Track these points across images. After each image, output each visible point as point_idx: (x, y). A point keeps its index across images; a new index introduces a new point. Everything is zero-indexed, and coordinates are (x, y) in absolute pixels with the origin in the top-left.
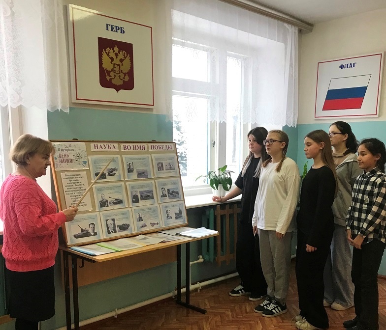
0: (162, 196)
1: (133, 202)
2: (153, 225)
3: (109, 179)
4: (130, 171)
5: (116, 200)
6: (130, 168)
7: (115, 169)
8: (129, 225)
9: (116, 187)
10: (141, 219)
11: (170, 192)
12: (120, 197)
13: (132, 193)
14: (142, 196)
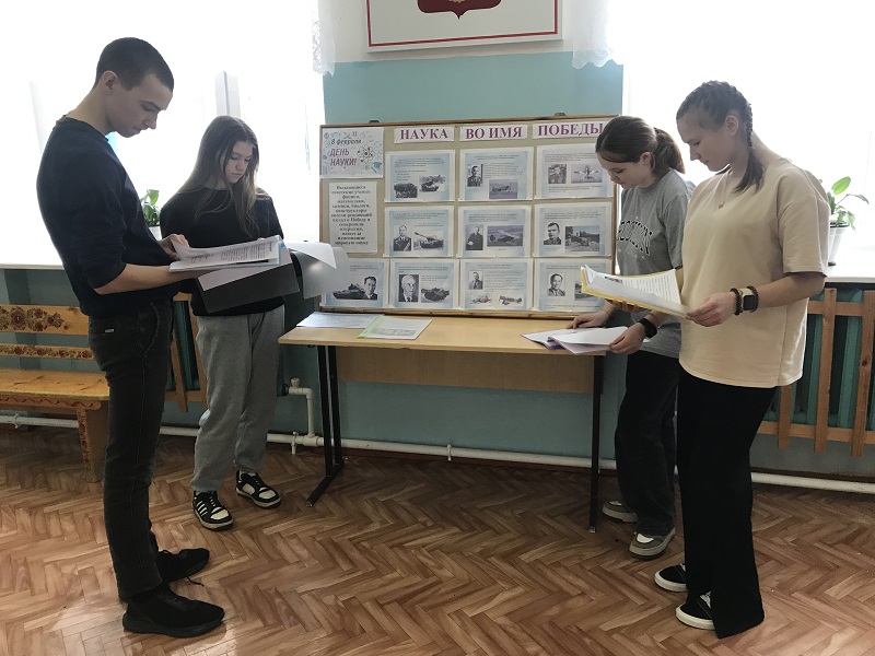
0: (546, 243)
1: (468, 248)
2: (506, 301)
3: (422, 197)
4: (473, 182)
5: (429, 239)
6: (473, 176)
7: (438, 179)
8: (447, 293)
9: (435, 214)
10: (478, 284)
11: (575, 234)
12: (438, 235)
13: (467, 229)
14: (492, 238)
